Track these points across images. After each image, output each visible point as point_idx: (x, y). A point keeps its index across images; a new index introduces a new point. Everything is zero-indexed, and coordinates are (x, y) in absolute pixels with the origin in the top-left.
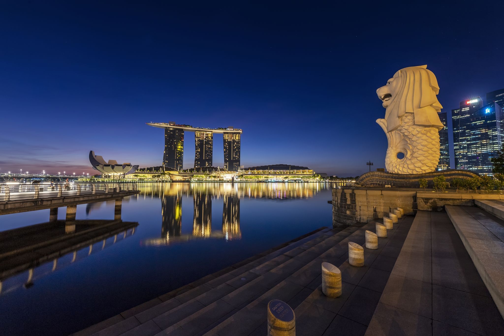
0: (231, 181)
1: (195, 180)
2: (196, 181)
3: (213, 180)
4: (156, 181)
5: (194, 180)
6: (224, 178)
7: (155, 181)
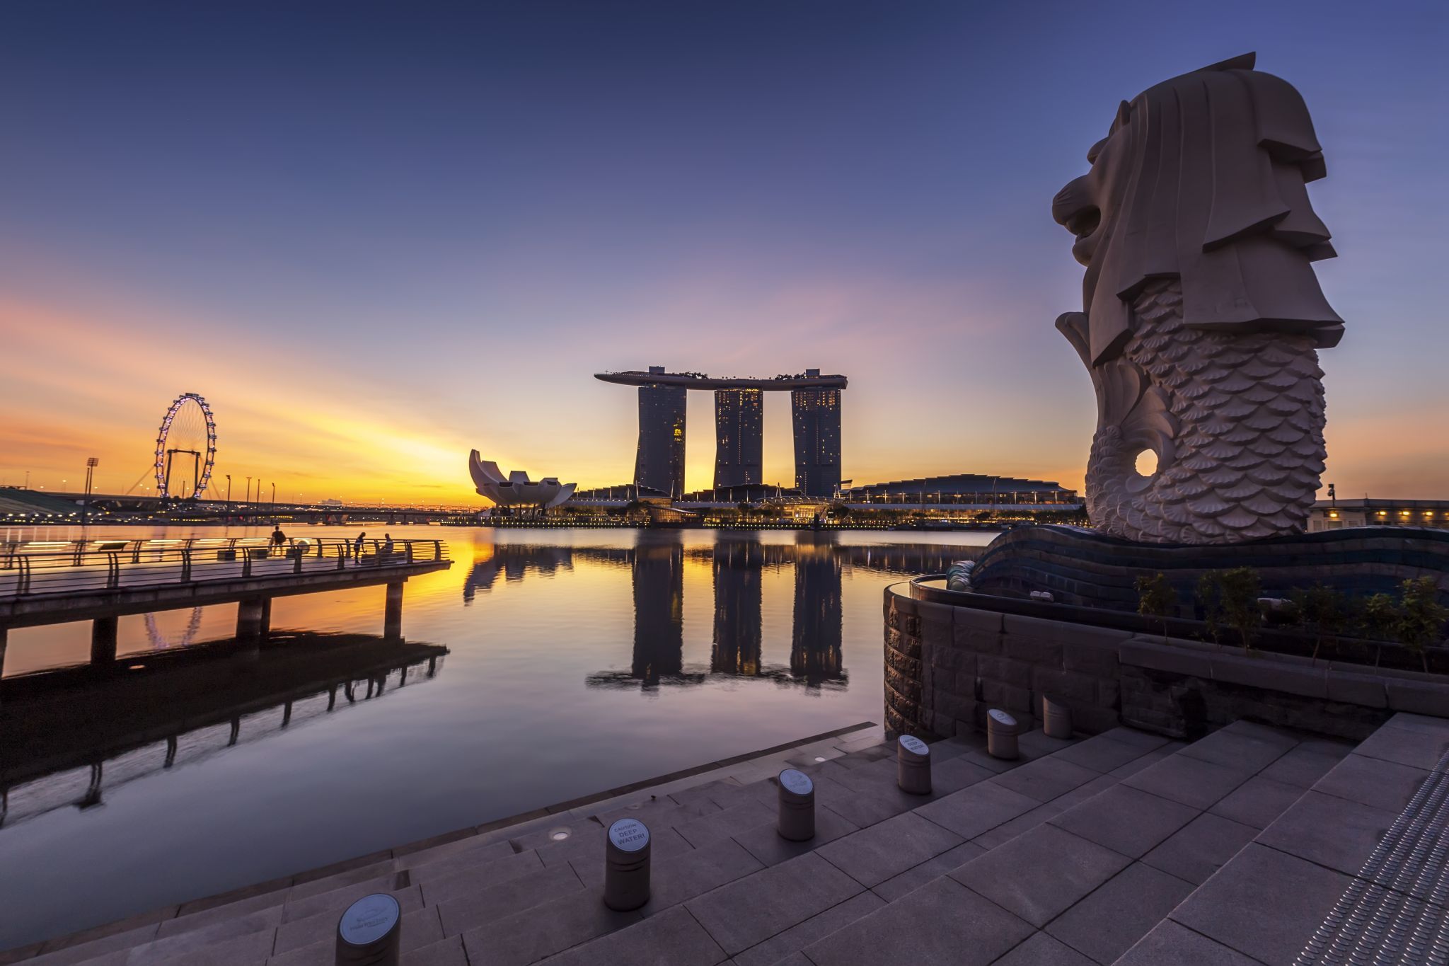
0: (811, 525)
1: (715, 523)
2: (718, 523)
3: (764, 523)
4: (616, 522)
5: (711, 522)
6: (793, 517)
7: (613, 522)
